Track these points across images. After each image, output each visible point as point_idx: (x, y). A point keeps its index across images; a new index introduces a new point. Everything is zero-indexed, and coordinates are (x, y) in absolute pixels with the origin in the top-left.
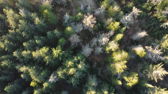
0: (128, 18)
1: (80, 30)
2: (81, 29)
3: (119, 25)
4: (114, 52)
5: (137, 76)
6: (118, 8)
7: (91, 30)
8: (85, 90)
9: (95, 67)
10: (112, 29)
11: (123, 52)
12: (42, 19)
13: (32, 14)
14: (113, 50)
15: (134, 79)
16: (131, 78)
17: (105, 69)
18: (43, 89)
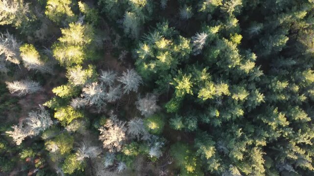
0: (36, 123)
1: (135, 121)
2: (132, 122)
3: (56, 111)
4: (78, 63)
5: (47, 9)
6: (50, 147)
7: (113, 117)
8: (148, 9)
9: (123, 51)
10: (73, 110)
11: (61, 59)
12: (201, 155)
13: (216, 168)
14: (79, 68)
15: (54, 6)
16: (59, 10)
17: (105, 41)
18: (222, 26)
